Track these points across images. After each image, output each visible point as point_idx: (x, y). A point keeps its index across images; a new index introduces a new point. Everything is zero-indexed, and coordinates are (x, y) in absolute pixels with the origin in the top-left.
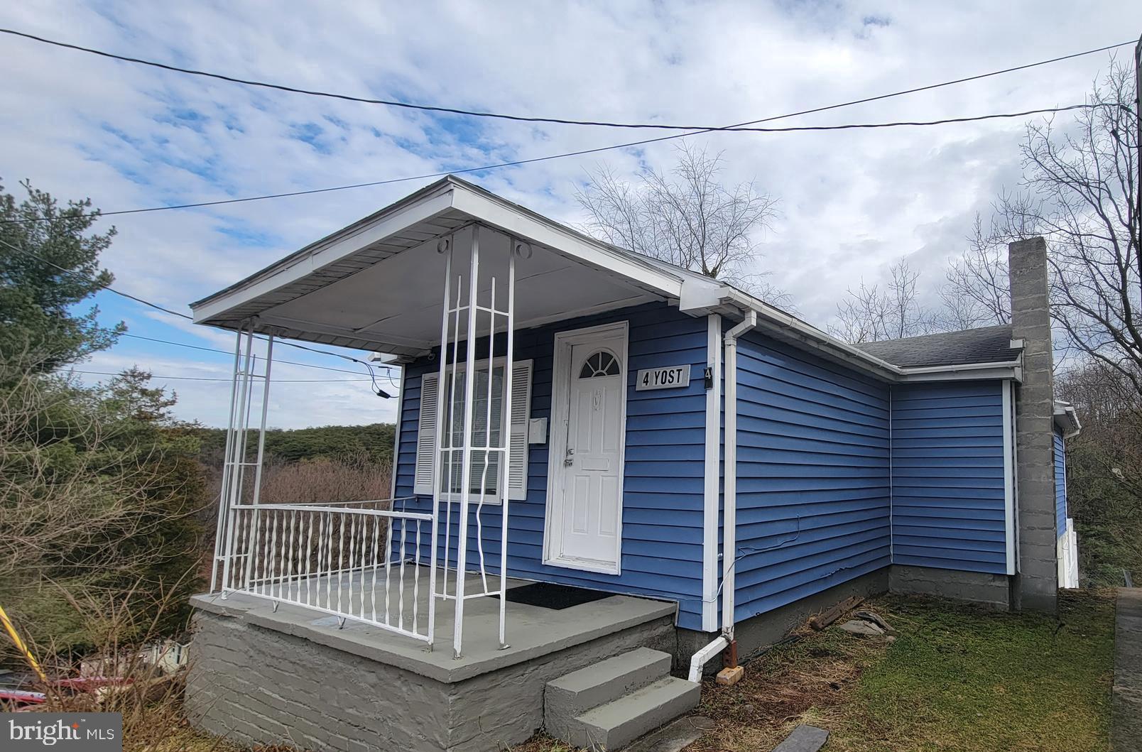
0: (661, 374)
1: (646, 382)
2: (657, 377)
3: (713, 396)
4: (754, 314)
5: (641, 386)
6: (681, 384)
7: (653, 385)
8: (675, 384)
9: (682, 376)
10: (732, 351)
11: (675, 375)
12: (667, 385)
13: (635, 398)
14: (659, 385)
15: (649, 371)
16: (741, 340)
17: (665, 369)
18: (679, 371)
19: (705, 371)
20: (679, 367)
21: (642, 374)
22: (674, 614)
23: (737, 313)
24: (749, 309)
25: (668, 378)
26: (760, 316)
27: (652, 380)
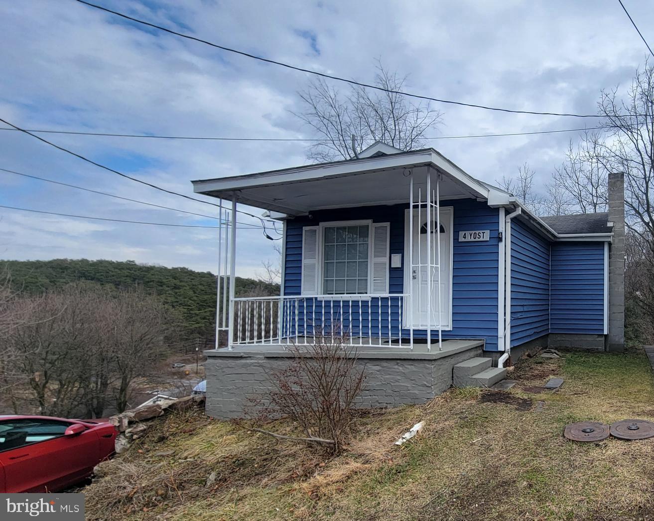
0: (473, 234)
1: (465, 238)
2: (471, 236)
3: (501, 245)
4: (520, 209)
5: (461, 239)
6: (484, 240)
7: (468, 239)
8: (481, 239)
9: (486, 236)
10: (509, 225)
11: (481, 235)
12: (477, 239)
13: (457, 244)
14: (473, 239)
15: (466, 232)
16: (513, 220)
17: (475, 232)
18: (483, 233)
19: (499, 234)
20: (483, 231)
21: (462, 234)
22: (483, 345)
23: (513, 207)
24: (518, 206)
25: (477, 236)
26: (523, 211)
27: (467, 236)
